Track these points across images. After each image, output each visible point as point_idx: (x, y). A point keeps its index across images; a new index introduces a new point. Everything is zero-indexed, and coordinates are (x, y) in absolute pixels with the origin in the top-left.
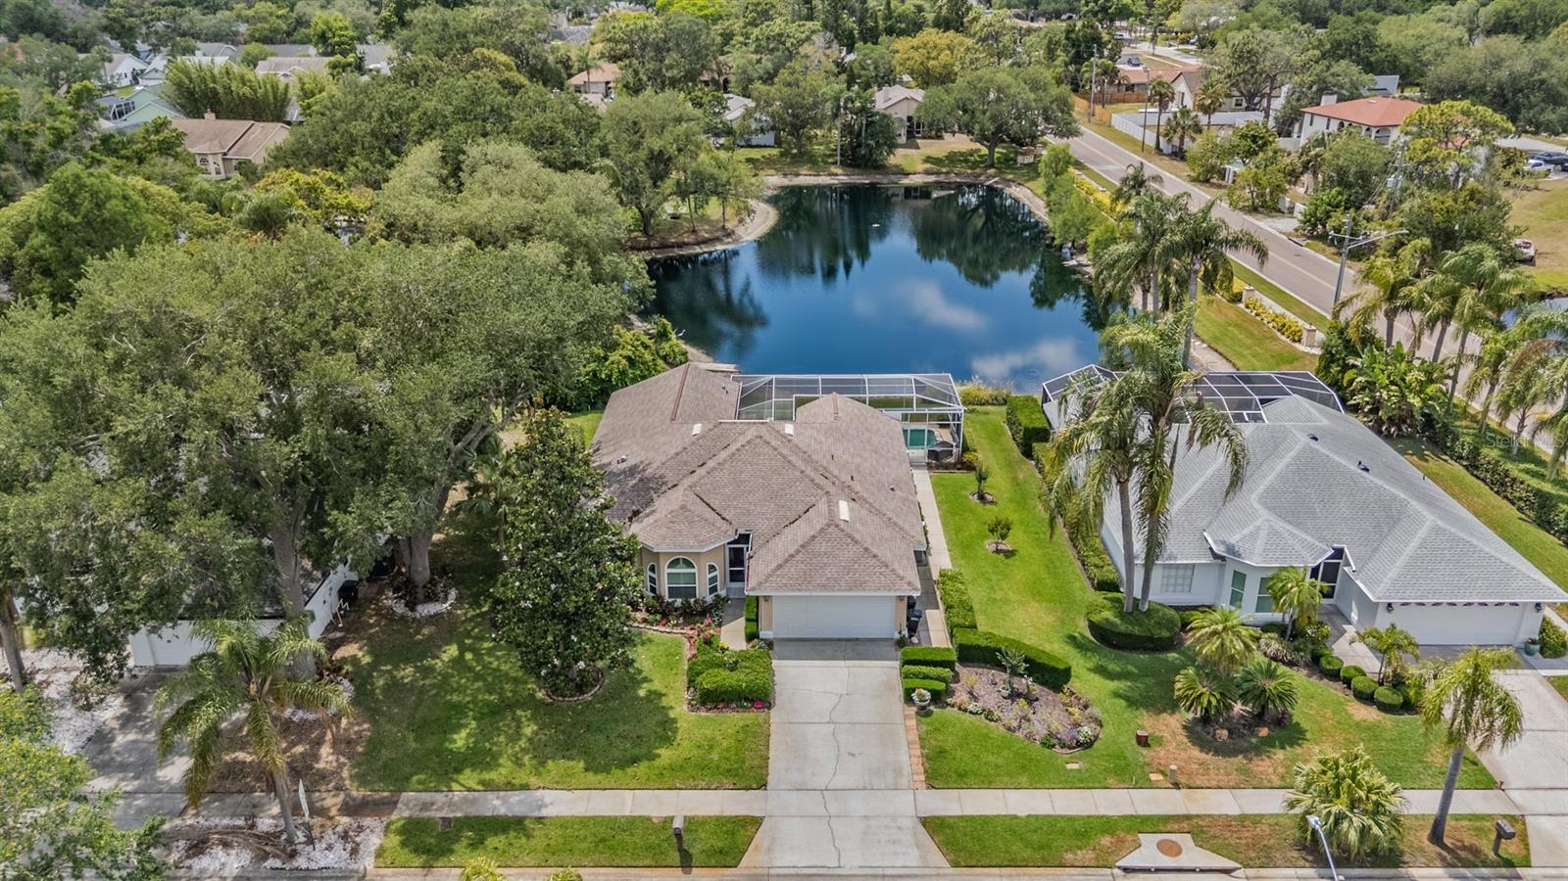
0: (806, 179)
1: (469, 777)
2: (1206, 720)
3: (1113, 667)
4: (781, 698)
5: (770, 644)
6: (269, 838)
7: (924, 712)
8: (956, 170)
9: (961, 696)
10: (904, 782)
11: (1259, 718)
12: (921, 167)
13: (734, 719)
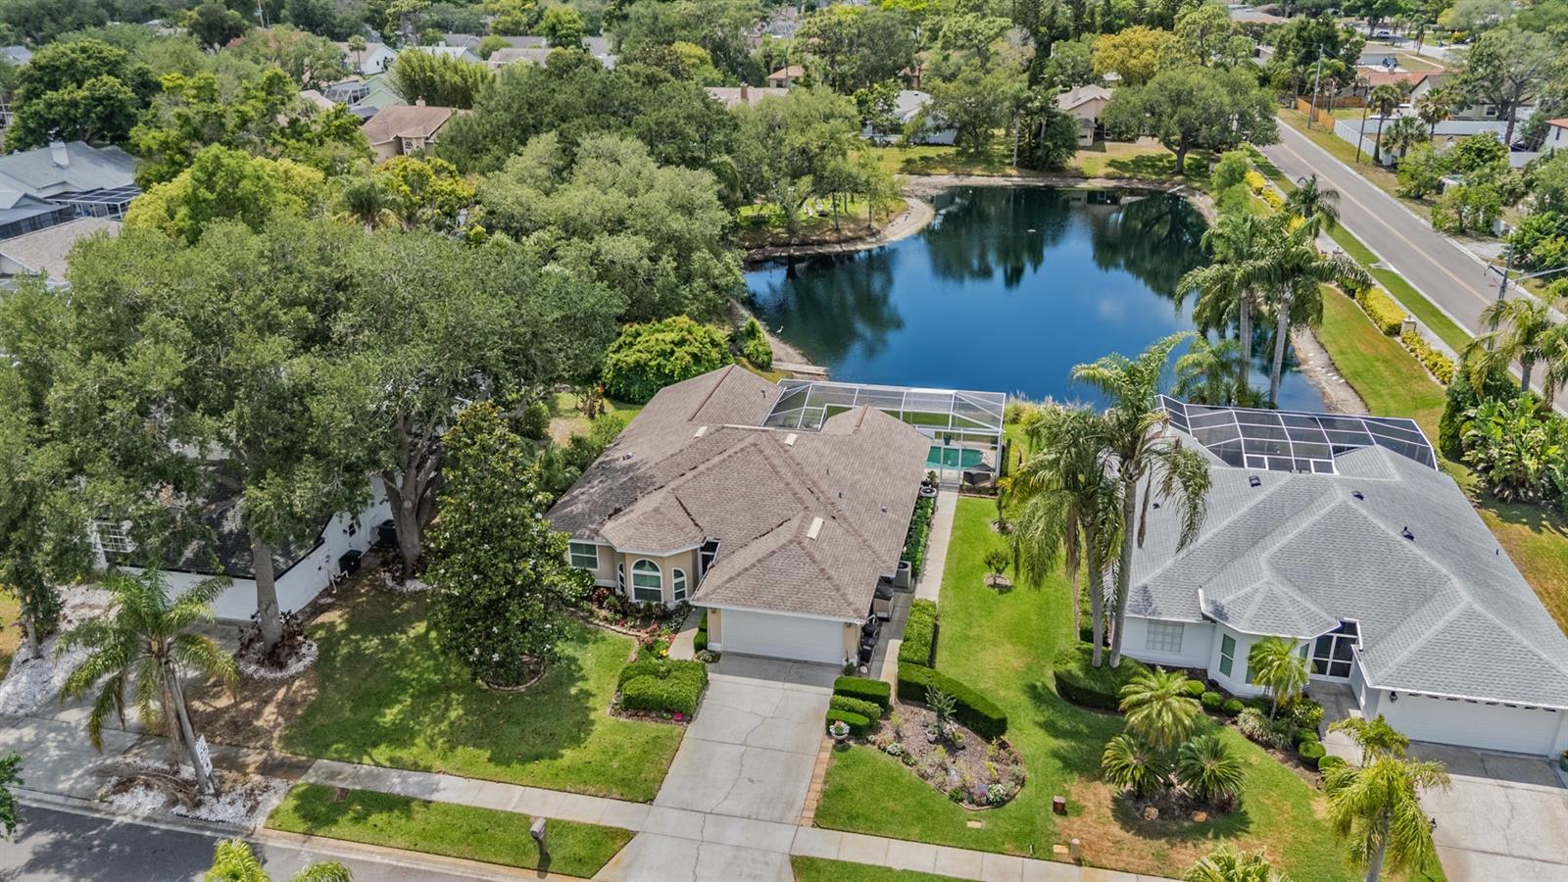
0: (978, 179)
1: (382, 753)
2: (1140, 795)
3: (1063, 723)
4: (704, 714)
5: (716, 657)
6: (186, 785)
7: (841, 746)
8: (1140, 176)
9: (886, 735)
10: (791, 816)
11: (1201, 801)
12: (1103, 171)
13: (650, 730)
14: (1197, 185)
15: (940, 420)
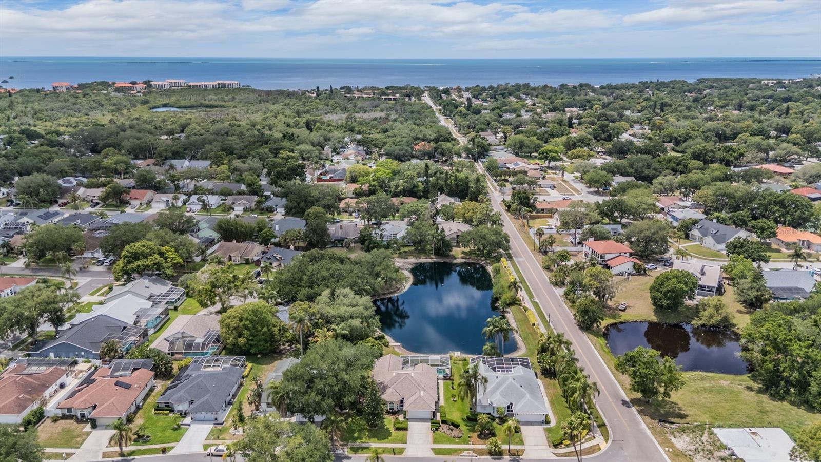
1: (359, 441)
2: (481, 434)
3: (468, 424)
4: (409, 429)
5: (408, 419)
7: (434, 432)
8: (472, 257)
9: (441, 429)
10: (429, 443)
11: (490, 434)
12: (461, 256)
13: (401, 432)
14: (489, 261)
15: (438, 365)
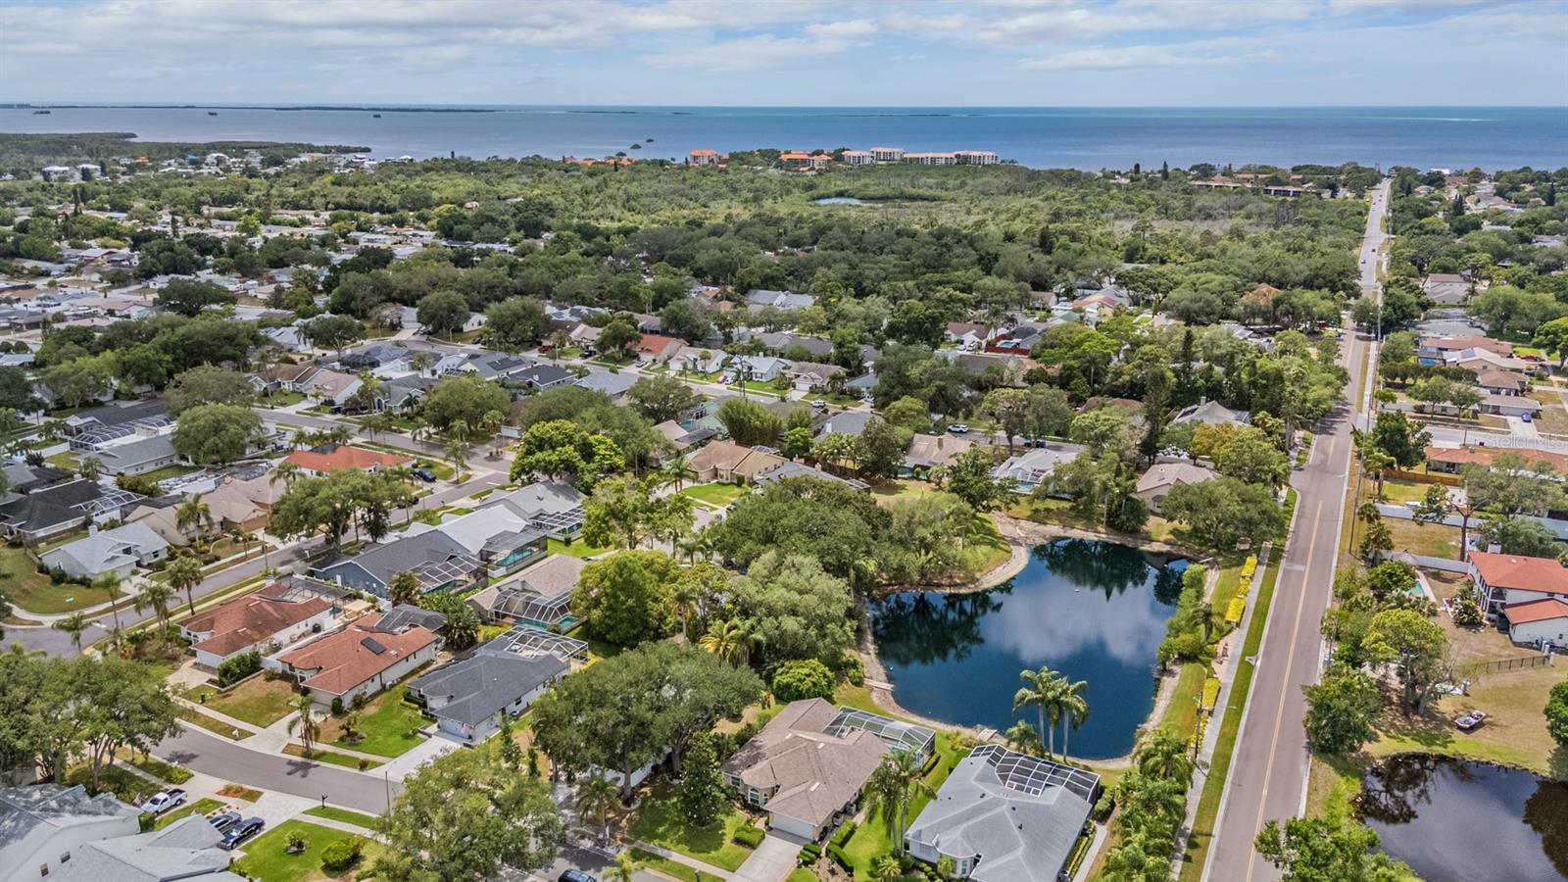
0: (1078, 533)
5: (771, 829)
7: (799, 867)
9: (815, 866)
13: (742, 849)
